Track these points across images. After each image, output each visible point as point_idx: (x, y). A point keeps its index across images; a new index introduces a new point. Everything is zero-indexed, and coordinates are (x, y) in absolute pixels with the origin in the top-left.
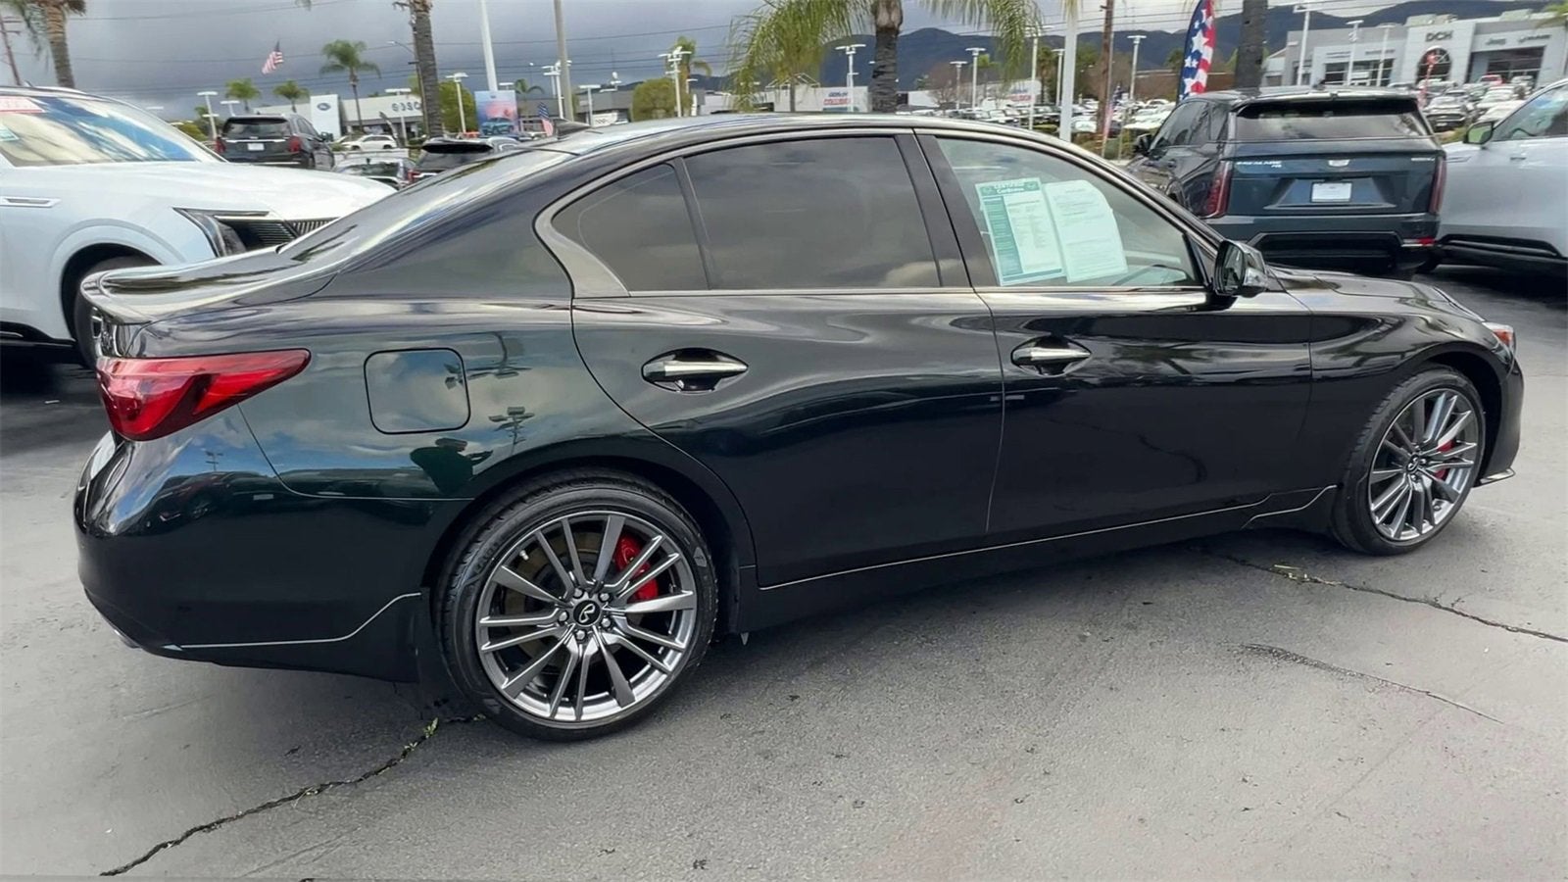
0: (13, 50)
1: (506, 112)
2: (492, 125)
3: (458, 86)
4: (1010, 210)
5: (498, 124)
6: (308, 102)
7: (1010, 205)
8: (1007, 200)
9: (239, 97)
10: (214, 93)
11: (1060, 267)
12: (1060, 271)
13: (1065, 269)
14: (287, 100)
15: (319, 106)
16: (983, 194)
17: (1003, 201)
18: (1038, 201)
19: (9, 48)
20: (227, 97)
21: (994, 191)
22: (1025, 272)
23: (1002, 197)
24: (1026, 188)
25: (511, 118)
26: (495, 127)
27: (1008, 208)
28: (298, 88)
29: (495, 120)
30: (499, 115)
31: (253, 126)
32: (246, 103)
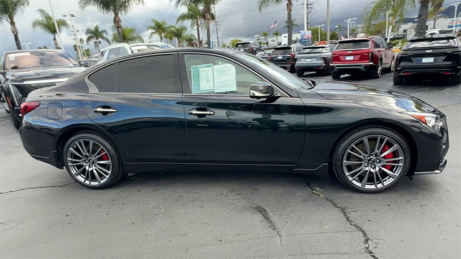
0: (218, 29)
1: (308, 37)
2: (304, 41)
3: (319, 29)
4: (200, 73)
5: (306, 40)
6: (282, 36)
7: (201, 71)
8: (200, 70)
9: (264, 36)
10: (258, 35)
11: (213, 88)
12: (213, 89)
13: (214, 89)
14: (275, 36)
15: (284, 37)
16: (193, 68)
17: (199, 70)
18: (210, 70)
19: (217, 28)
20: (261, 36)
21: (197, 68)
22: (201, 90)
23: (199, 69)
24: (207, 67)
25: (310, 38)
26: (305, 41)
27: (200, 72)
28: (278, 32)
29: (305, 39)
30: (306, 38)
31: (244, 45)
32: (266, 37)
